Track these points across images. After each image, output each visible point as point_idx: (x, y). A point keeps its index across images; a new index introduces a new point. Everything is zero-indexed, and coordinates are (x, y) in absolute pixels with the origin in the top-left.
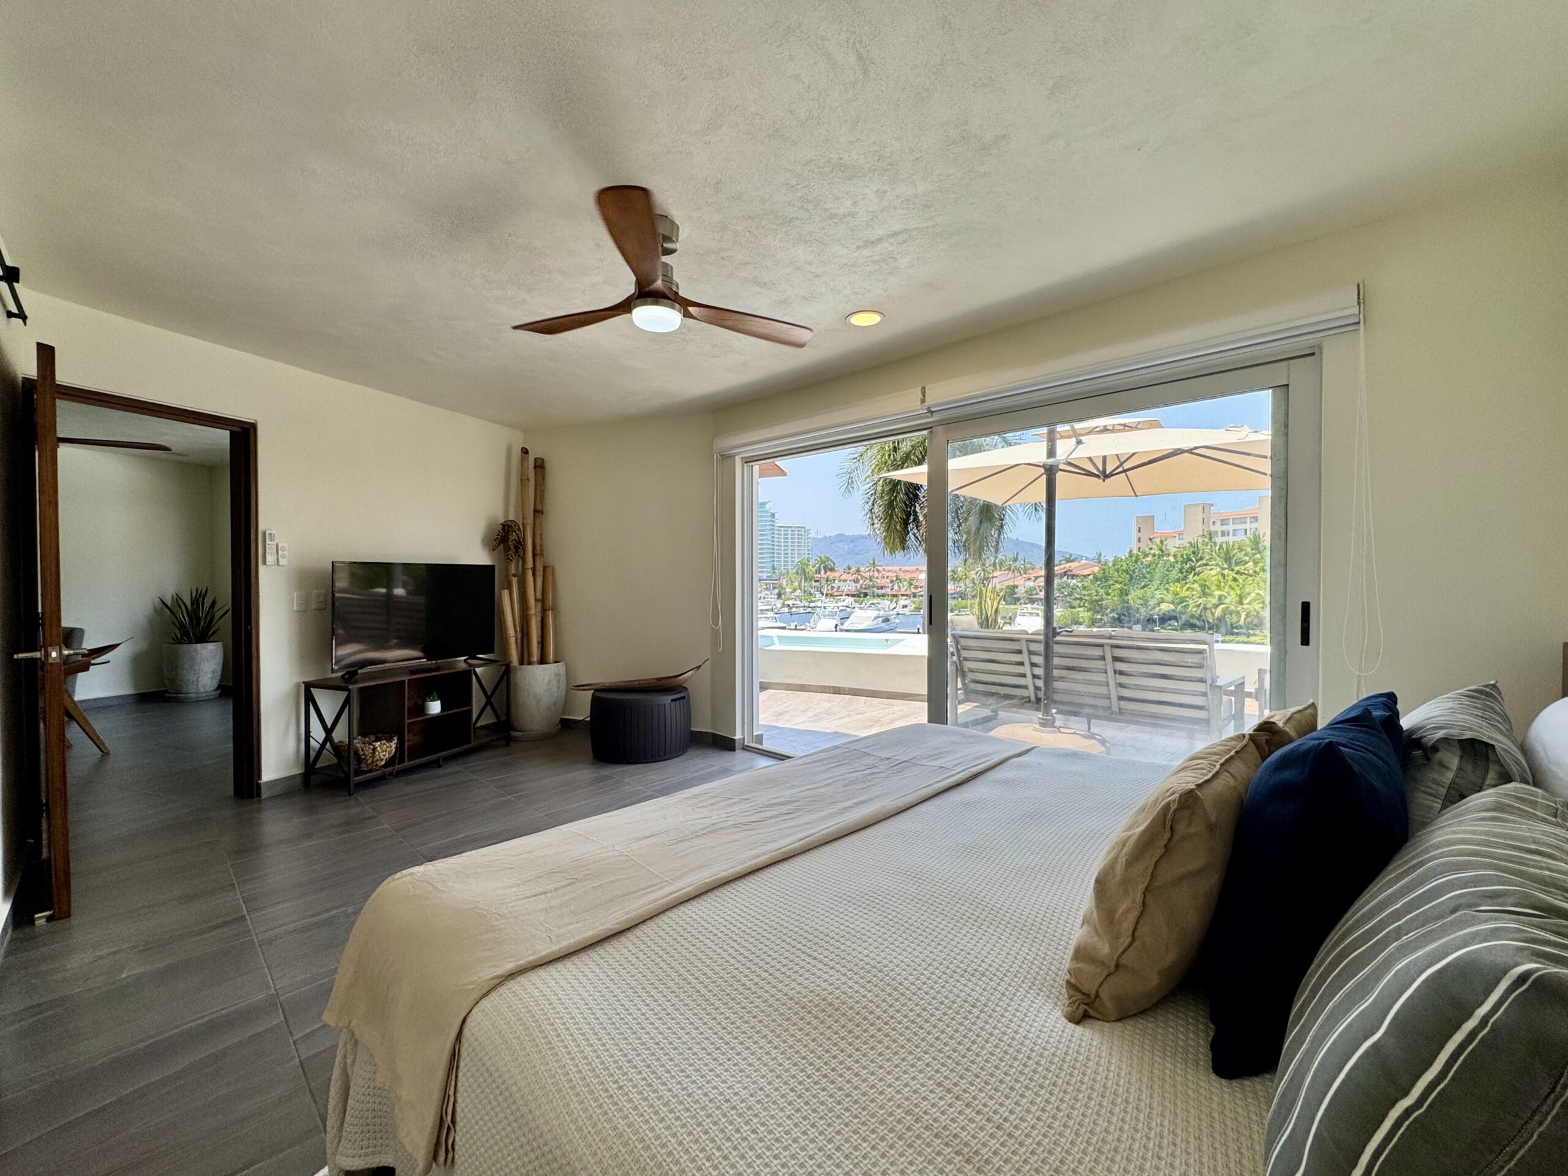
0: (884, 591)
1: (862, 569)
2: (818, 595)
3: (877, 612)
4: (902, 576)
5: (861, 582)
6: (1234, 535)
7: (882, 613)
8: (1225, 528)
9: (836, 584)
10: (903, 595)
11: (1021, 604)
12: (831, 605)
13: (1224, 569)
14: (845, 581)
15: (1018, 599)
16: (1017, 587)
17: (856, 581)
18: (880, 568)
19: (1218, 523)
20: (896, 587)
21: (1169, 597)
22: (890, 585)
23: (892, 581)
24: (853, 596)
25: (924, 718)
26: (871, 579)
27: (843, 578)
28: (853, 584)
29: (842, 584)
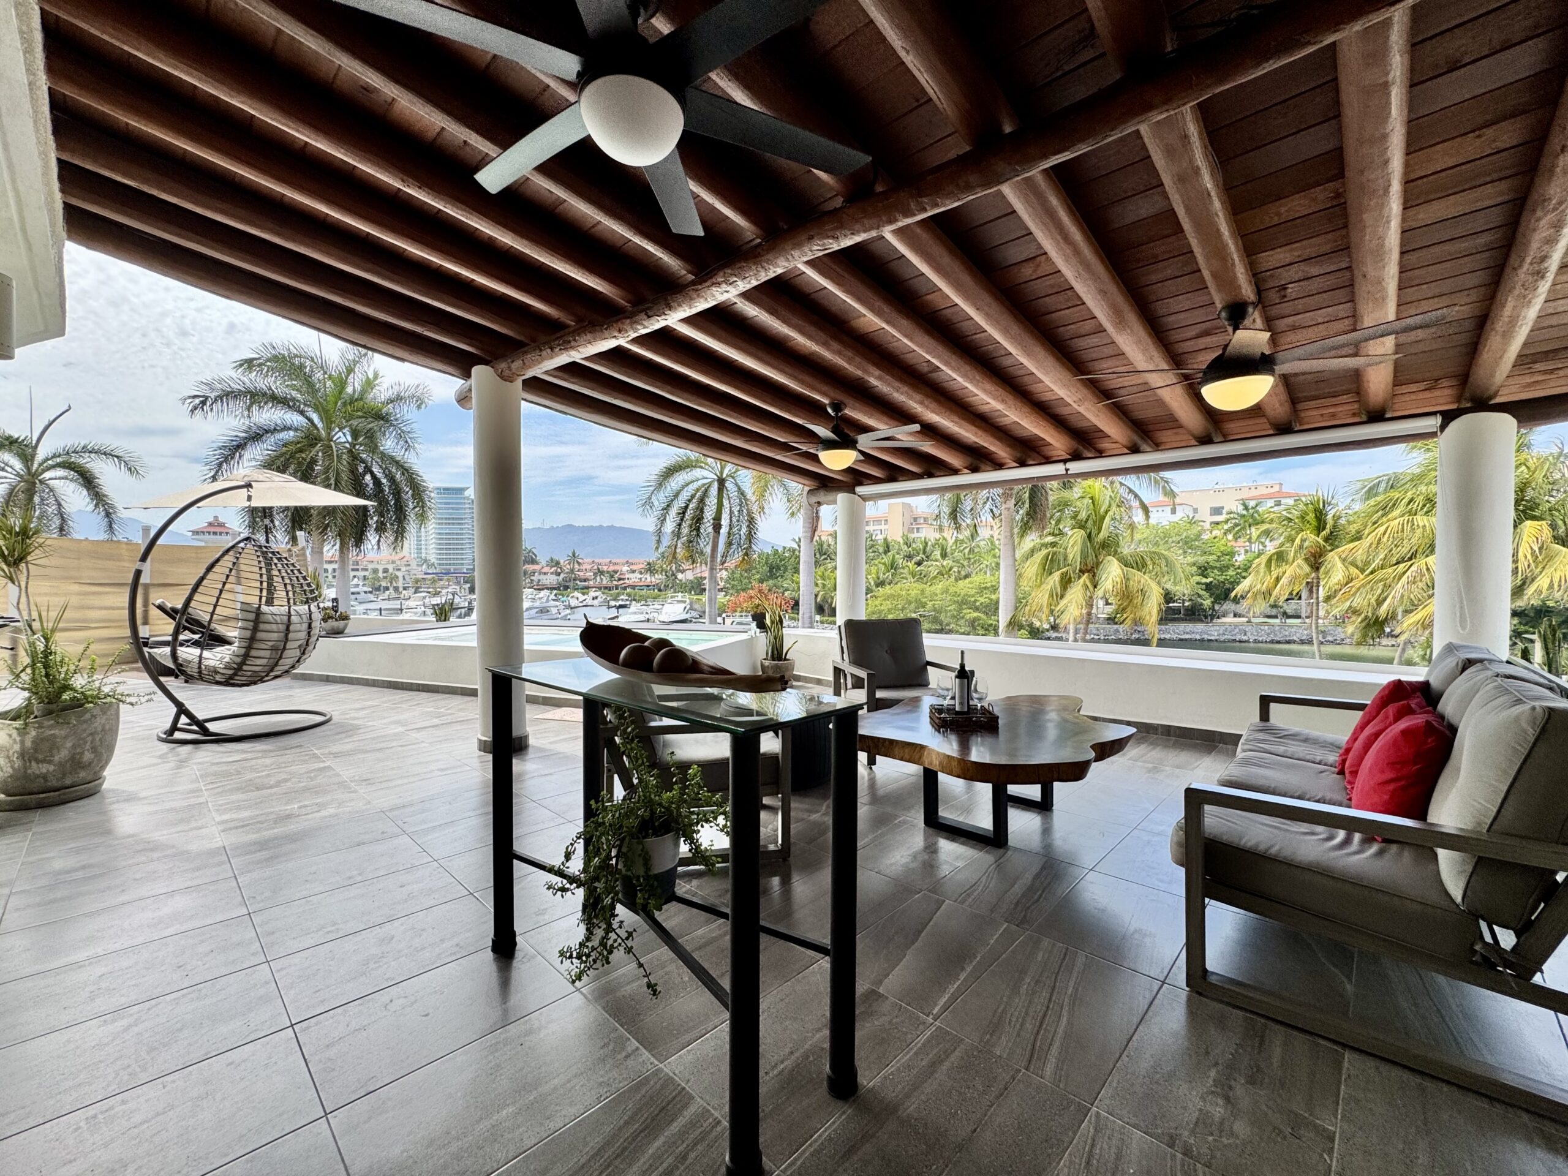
0: (587, 584)
1: (561, 562)
4: (605, 568)
5: (562, 575)
9: (535, 578)
14: (544, 574)
17: (559, 574)
18: (581, 561)
20: (599, 580)
22: (593, 578)
23: (594, 574)
26: (572, 571)
27: (544, 570)
28: (554, 577)
29: (542, 577)
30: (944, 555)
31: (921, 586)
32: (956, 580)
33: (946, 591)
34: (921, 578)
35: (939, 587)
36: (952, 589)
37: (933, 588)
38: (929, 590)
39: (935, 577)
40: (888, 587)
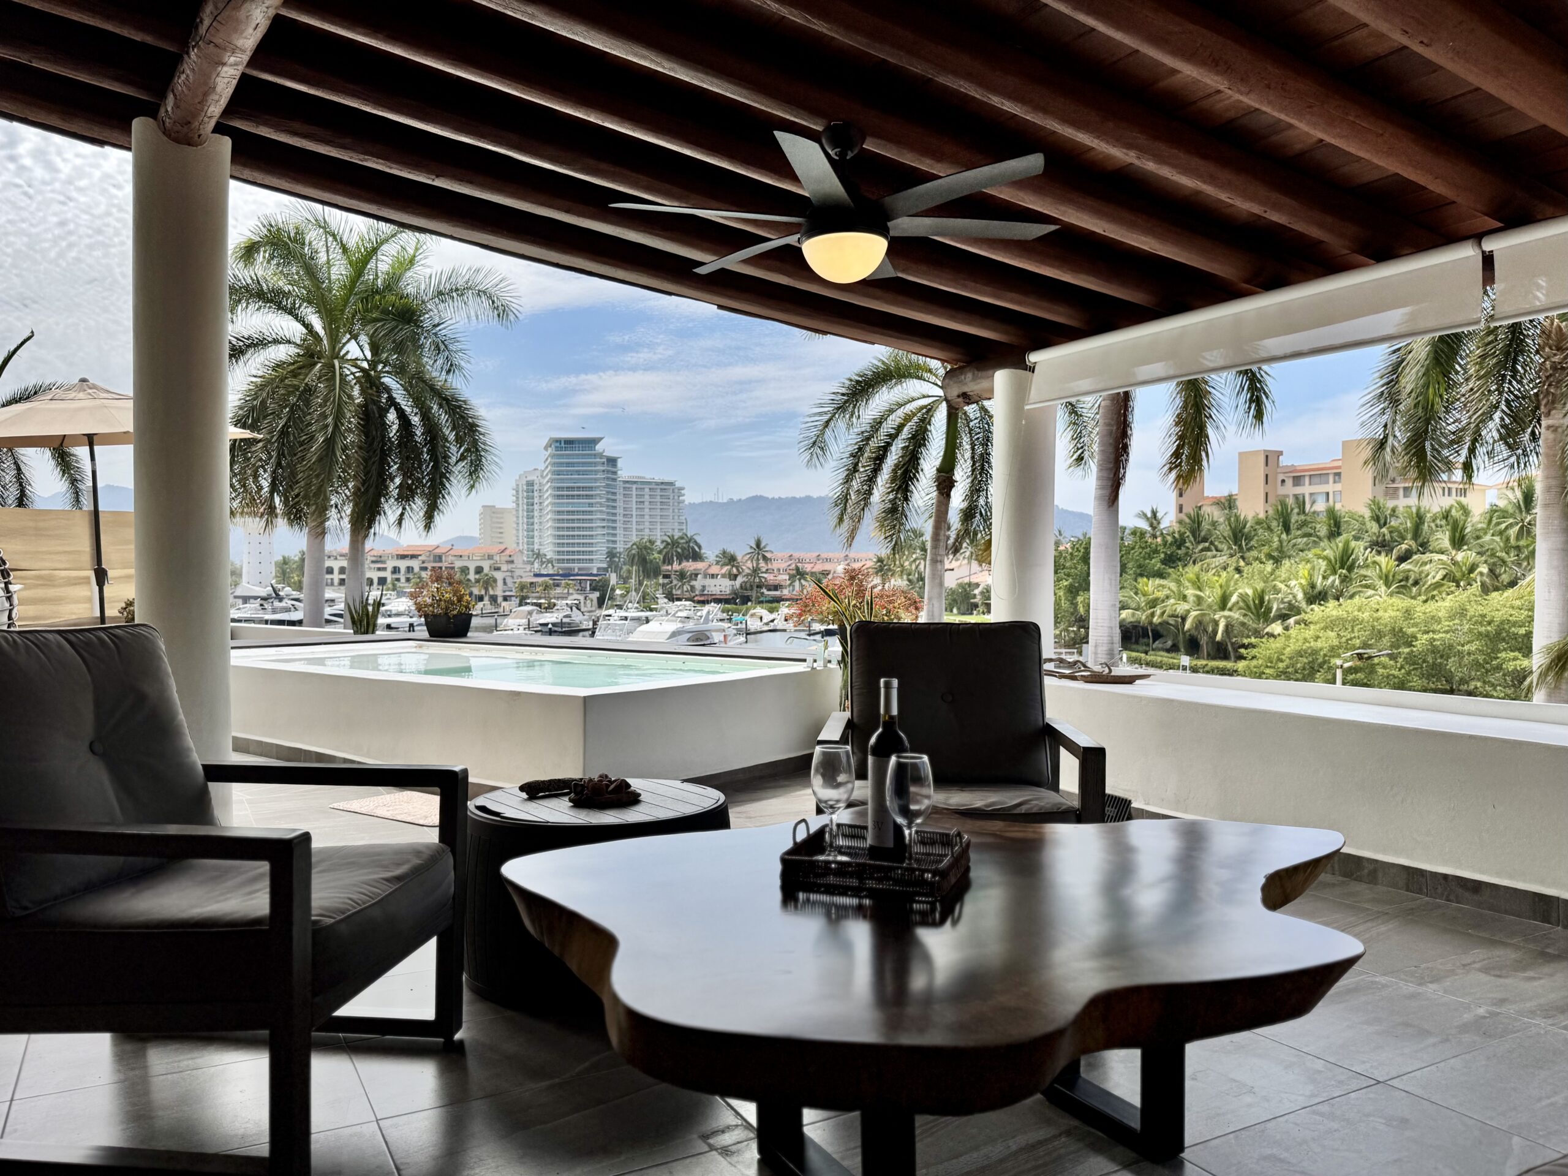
0: (777, 593)
1: (738, 557)
4: (808, 568)
5: (740, 578)
8: (1298, 491)
14: (713, 576)
15: (975, 606)
16: (977, 586)
17: (734, 577)
18: (769, 555)
19: (1289, 482)
20: (797, 584)
22: (788, 583)
23: (790, 577)
24: (725, 601)
26: (756, 571)
27: (711, 571)
28: (727, 582)
30: (1459, 541)
31: (1401, 602)
32: (1485, 590)
33: (1462, 613)
34: (1404, 585)
35: (1444, 605)
36: (1473, 610)
37: (1431, 606)
38: (1421, 609)
39: (1437, 586)
40: (1332, 603)
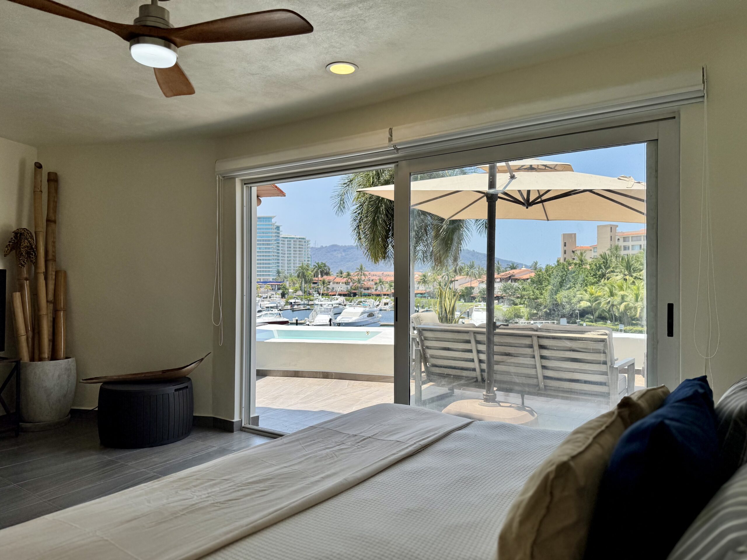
0: (369, 291)
1: (352, 274)
2: (316, 295)
3: (364, 309)
4: (384, 279)
5: (351, 284)
6: (632, 250)
7: (367, 309)
8: (626, 244)
9: (331, 286)
10: (385, 295)
11: (476, 302)
12: (326, 302)
13: (625, 275)
14: (337, 283)
15: (474, 298)
16: (473, 288)
17: (347, 283)
18: (367, 273)
19: (621, 240)
20: (379, 288)
21: (587, 296)
22: (375, 287)
23: (376, 284)
24: (345, 295)
25: (390, 399)
26: (359, 281)
27: (336, 280)
28: (344, 286)
29: (335, 286)
